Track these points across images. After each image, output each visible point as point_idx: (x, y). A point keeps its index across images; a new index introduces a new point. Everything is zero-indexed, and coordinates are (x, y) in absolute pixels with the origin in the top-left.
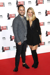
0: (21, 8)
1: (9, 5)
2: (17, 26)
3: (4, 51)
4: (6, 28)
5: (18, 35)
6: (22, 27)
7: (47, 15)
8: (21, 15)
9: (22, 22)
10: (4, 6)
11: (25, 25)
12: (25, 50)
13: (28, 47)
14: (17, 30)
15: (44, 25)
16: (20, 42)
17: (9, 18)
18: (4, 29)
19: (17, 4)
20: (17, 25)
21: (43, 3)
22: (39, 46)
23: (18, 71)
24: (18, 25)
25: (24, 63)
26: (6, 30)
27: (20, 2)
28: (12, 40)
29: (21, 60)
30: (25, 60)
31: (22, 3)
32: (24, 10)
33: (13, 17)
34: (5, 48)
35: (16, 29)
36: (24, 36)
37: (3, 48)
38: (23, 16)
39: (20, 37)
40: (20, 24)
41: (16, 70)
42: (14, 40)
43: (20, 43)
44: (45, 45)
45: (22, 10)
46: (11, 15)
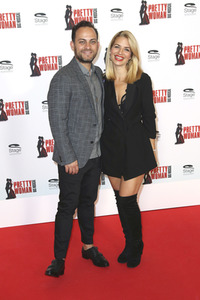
0: (85, 34)
1: (37, 21)
2: (64, 102)
3: (11, 196)
4: (24, 108)
5: (68, 134)
6: (83, 107)
7: (180, 62)
8: (82, 60)
9: (86, 88)
10: (19, 26)
11: (97, 98)
12: (94, 196)
13: (104, 183)
14: (65, 116)
15: (169, 101)
16: (75, 163)
17: (36, 73)
18: (17, 112)
19: (67, 17)
20: (64, 97)
21: (170, 16)
22: (148, 181)
23: (62, 273)
24: (70, 98)
25: (89, 247)
26: (25, 116)
27: (78, 12)
28: (43, 154)
29: (77, 232)
30: (92, 235)
31: (85, 16)
32: (95, 40)
33: (49, 68)
34: (18, 184)
35: (60, 114)
36: (89, 141)
37: (9, 182)
38: (90, 62)
39: (76, 142)
40: (76, 94)
41: (57, 271)
42: (50, 154)
43: (73, 167)
44: (170, 176)
45: (88, 39)
46: (43, 59)
